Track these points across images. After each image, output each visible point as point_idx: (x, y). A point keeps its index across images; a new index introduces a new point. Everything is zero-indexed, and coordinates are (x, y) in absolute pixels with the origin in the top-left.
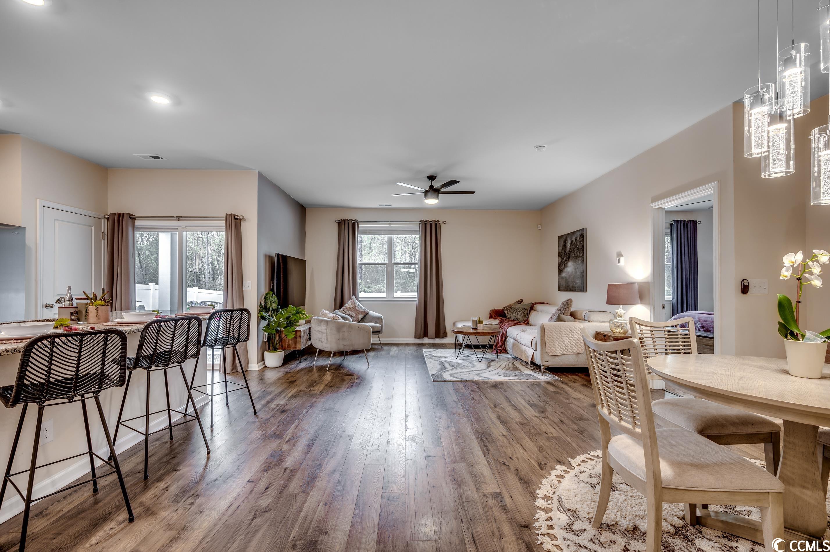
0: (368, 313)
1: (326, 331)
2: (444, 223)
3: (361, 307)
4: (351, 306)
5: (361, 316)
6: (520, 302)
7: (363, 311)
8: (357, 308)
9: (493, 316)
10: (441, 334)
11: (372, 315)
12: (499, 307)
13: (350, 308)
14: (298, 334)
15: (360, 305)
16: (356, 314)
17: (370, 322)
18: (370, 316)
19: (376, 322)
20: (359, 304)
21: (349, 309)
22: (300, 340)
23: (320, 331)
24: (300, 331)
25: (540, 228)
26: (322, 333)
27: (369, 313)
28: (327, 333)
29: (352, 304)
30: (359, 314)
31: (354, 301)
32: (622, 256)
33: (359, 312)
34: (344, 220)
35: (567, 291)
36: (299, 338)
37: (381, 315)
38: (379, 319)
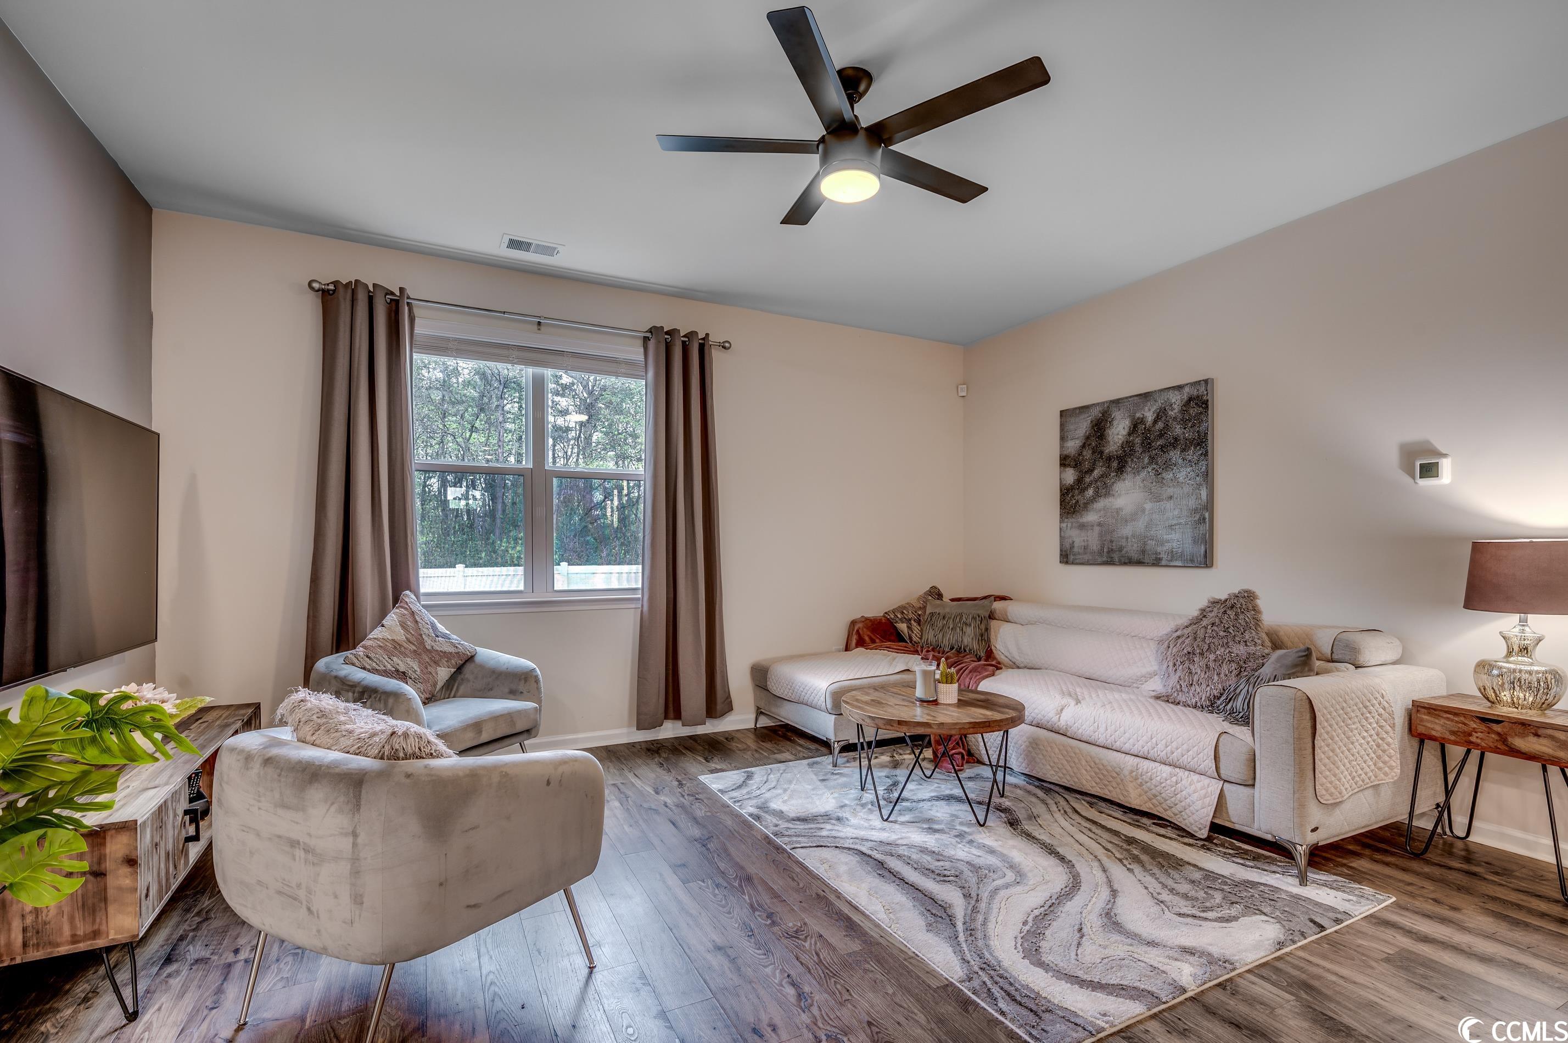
0: (472, 657)
1: (346, 843)
2: (725, 346)
3: (445, 636)
4: (400, 635)
5: (443, 673)
6: (936, 593)
7: (452, 650)
8: (429, 643)
9: (867, 638)
10: (719, 707)
11: (492, 664)
12: (875, 611)
13: (396, 645)
14: (116, 847)
15: (441, 627)
16: (424, 666)
17: (485, 692)
18: (482, 667)
19: (513, 694)
20: (433, 626)
21: (395, 648)
22: (127, 882)
23: (294, 844)
24: (128, 827)
25: (964, 394)
26: (315, 856)
27: (478, 659)
28: (355, 859)
29: (403, 625)
30: (437, 663)
31: (413, 613)
32: (1445, 456)
33: (437, 657)
34: (354, 288)
35: (1110, 562)
36: (126, 870)
37: (530, 664)
38: (526, 680)
